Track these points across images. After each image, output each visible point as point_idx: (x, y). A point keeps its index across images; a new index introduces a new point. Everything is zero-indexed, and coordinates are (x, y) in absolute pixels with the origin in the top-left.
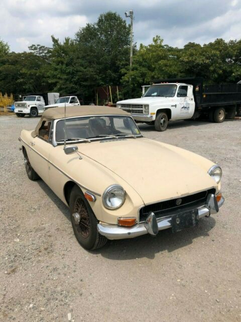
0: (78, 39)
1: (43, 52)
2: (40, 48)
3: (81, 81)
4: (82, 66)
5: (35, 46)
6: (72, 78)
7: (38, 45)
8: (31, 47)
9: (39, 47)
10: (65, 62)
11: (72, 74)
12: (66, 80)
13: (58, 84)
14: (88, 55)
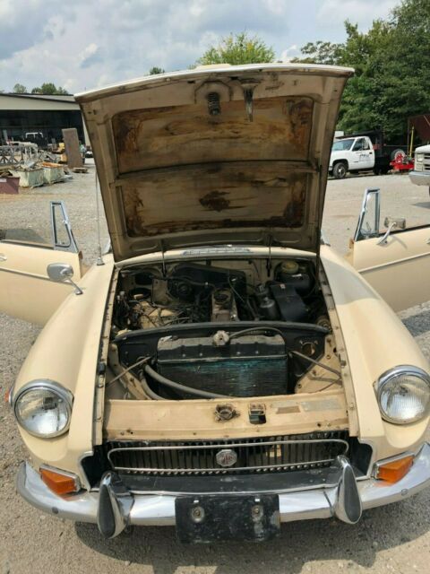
0: (397, 20)
1: (326, 56)
2: (322, 47)
3: (391, 106)
4: (396, 74)
5: (312, 44)
6: (375, 100)
7: (319, 43)
8: (306, 48)
9: (319, 46)
10: (365, 70)
11: (373, 93)
12: (363, 105)
13: (345, 115)
14: (411, 51)
